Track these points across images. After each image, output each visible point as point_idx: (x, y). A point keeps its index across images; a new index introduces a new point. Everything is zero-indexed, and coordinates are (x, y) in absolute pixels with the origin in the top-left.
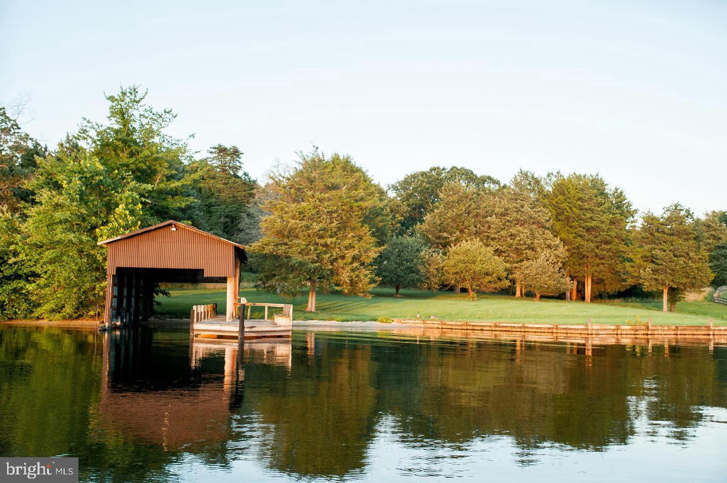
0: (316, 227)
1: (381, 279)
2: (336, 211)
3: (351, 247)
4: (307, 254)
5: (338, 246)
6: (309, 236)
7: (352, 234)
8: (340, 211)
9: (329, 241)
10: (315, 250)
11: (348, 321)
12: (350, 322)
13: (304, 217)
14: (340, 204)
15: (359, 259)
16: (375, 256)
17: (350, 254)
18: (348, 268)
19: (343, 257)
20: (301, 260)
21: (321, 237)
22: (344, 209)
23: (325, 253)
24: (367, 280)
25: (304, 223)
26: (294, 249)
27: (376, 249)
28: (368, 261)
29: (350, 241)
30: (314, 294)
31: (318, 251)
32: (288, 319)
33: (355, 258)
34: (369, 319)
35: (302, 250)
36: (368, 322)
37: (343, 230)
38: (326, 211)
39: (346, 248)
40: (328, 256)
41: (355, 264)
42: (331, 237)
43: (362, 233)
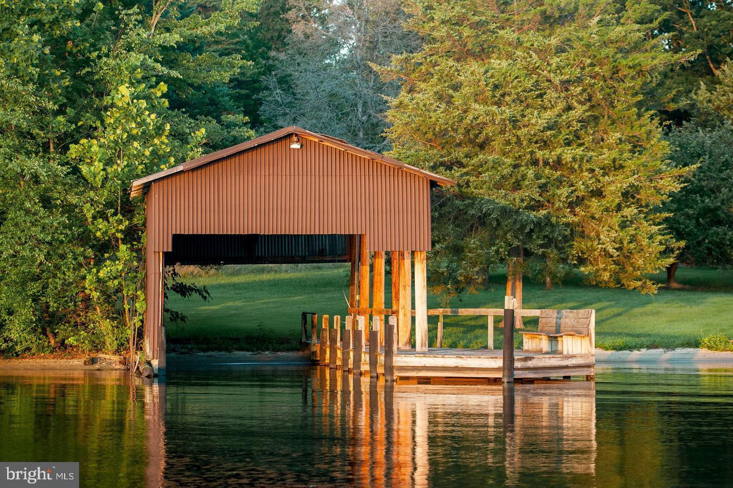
0: (538, 120)
1: (682, 244)
2: (579, 80)
3: (617, 166)
4: (517, 186)
5: (589, 166)
6: (519, 142)
7: (618, 135)
8: (588, 80)
9: (568, 154)
10: (537, 177)
11: (630, 348)
12: (636, 352)
13: (503, 95)
14: (589, 61)
15: (633, 197)
16: (676, 187)
17: (615, 185)
18: (616, 220)
19: (598, 194)
20: (503, 202)
21: (545, 144)
22: (598, 74)
23: (559, 182)
24: (656, 247)
25: (508, 112)
26: (485, 176)
27: (676, 172)
28: (656, 201)
29: (615, 154)
30: (519, 285)
31: (543, 181)
32: (586, 341)
33: (628, 195)
34: (677, 342)
35: (503, 177)
36: (679, 351)
37: (592, 124)
38: (557, 80)
39: (606, 171)
40: (564, 191)
41: (630, 211)
42: (568, 144)
43: (641, 132)
